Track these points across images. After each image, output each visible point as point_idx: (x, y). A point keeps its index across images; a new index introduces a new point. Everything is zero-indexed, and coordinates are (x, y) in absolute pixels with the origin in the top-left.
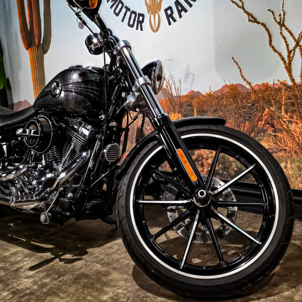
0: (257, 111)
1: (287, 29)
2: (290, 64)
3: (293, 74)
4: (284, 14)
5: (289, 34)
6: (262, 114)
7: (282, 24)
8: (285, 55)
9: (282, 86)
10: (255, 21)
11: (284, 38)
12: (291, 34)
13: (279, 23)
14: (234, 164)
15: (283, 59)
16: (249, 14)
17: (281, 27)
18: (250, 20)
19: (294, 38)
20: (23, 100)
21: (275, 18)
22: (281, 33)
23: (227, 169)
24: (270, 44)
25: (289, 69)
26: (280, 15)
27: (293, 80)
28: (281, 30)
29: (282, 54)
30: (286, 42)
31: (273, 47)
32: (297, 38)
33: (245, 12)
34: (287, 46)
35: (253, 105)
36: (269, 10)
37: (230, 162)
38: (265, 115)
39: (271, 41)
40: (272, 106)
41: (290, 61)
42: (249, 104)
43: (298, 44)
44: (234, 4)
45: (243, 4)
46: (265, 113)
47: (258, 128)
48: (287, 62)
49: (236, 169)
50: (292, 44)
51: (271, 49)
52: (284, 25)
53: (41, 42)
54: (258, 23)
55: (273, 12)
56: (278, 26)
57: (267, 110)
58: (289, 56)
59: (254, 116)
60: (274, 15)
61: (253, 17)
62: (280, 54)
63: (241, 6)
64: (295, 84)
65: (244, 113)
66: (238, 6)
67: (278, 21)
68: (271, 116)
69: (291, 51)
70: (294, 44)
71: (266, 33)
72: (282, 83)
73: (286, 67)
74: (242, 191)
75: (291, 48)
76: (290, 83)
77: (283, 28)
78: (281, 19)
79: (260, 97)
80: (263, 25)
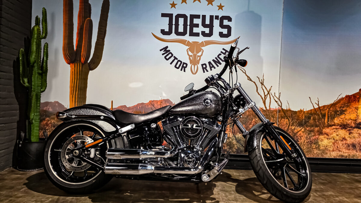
0: (249, 120)
1: (264, 86)
2: (265, 101)
3: (266, 105)
4: (264, 80)
5: (265, 88)
6: (251, 122)
7: (262, 84)
8: (263, 97)
9: (261, 110)
10: (251, 80)
11: (263, 90)
12: (266, 89)
13: (261, 83)
14: (236, 145)
15: (262, 98)
16: (248, 77)
17: (262, 85)
18: (248, 79)
19: (267, 90)
20: (53, 101)
21: (259, 81)
22: (262, 87)
23: (232, 149)
24: (257, 91)
25: (264, 103)
26: (262, 80)
27: (266, 108)
28: (262, 86)
29: (262, 96)
30: (264, 91)
31: (258, 93)
32: (268, 90)
33: (246, 75)
34: (264, 93)
35: (247, 117)
36: (257, 77)
37: (234, 145)
38: (253, 122)
39: (257, 90)
40: (256, 118)
41: (265, 100)
42: (246, 117)
43: (268, 93)
44: (241, 71)
45: (245, 71)
46: (253, 121)
47: (249, 128)
48: (264, 100)
49: (236, 148)
50: (266, 93)
51: (257, 93)
52: (263, 84)
53: (89, 62)
54: (252, 81)
55: (259, 78)
56: (261, 84)
57: (254, 120)
58: (265, 98)
59: (248, 122)
60: (259, 79)
61: (250, 78)
62: (261, 96)
63: (245, 72)
64: (267, 109)
65: (243, 121)
66: (243, 72)
67: (261, 82)
68: (256, 122)
69: (266, 96)
70: (267, 93)
71: (255, 86)
72: (261, 108)
73: (263, 102)
74: (239, 159)
75: (266, 94)
76: (265, 109)
77: (263, 85)
78: (262, 82)
79: (251, 114)
80: (254, 82)
